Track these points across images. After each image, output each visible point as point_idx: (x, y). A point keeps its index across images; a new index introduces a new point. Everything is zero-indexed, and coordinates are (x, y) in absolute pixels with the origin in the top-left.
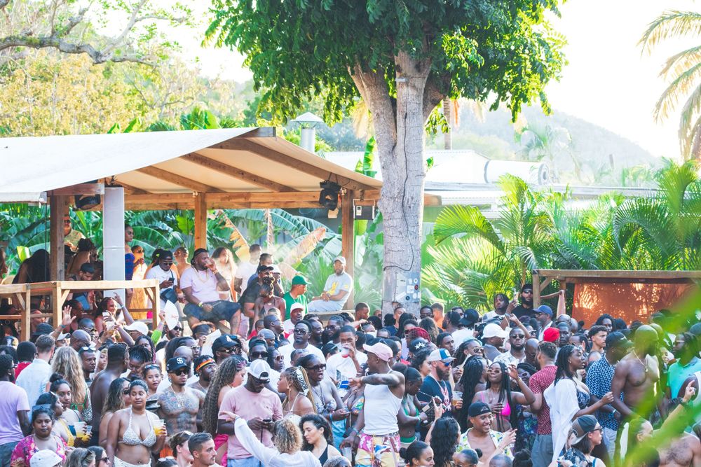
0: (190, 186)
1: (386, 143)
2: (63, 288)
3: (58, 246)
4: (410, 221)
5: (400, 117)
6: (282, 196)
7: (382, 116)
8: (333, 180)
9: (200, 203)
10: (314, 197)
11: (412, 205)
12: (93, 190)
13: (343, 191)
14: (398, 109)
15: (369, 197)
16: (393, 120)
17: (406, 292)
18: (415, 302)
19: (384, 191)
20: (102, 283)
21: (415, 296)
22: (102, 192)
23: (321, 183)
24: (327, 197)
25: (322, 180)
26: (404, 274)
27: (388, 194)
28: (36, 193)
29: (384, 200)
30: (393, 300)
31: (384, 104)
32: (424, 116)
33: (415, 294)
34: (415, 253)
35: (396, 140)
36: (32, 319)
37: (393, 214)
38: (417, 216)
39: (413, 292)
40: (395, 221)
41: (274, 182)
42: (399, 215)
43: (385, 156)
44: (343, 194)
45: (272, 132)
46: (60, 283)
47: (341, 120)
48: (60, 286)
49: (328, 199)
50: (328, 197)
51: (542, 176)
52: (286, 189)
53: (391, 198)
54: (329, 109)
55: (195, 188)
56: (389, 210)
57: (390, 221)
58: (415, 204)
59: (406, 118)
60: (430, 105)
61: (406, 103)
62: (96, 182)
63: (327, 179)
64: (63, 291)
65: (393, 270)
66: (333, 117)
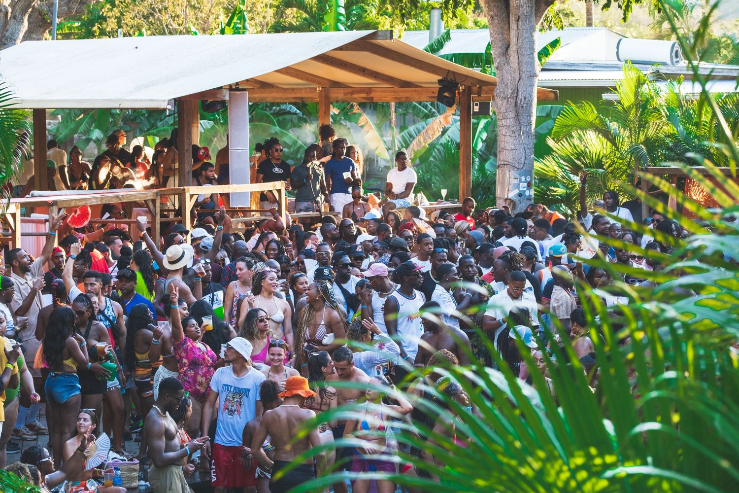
0: (314, 81)
1: (500, 44)
2: (192, 193)
3: (186, 148)
4: (523, 121)
5: (512, 19)
6: (402, 92)
7: (496, 18)
8: (450, 77)
9: (323, 98)
10: (433, 92)
11: (525, 105)
12: (219, 96)
13: (461, 88)
14: (511, 12)
15: (486, 93)
16: (507, 22)
17: (519, 189)
18: (528, 199)
19: (498, 91)
20: (229, 187)
21: (527, 193)
22: (227, 98)
23: (439, 80)
24: (444, 94)
25: (440, 78)
26: (517, 172)
27: (502, 95)
28: (164, 101)
29: (498, 100)
30: (506, 197)
31: (498, 7)
32: (536, 17)
33: (528, 191)
34: (528, 151)
35: (509, 42)
36: (161, 223)
37: (506, 114)
38: (530, 116)
39: (525, 189)
40: (508, 120)
41: (395, 78)
42: (512, 115)
43: (499, 57)
44: (461, 91)
45: (389, 35)
46: (188, 189)
47: (459, 18)
48: (188, 191)
49: (446, 96)
50: (446, 94)
51: (674, 54)
52: (406, 84)
53: (505, 98)
54: (446, 8)
55: (318, 83)
56: (503, 110)
57: (503, 121)
58: (527, 104)
59: (518, 21)
60: (543, 5)
61: (519, 6)
62: (221, 88)
63: (445, 76)
64: (192, 196)
65: (506, 169)
66: (451, 15)
